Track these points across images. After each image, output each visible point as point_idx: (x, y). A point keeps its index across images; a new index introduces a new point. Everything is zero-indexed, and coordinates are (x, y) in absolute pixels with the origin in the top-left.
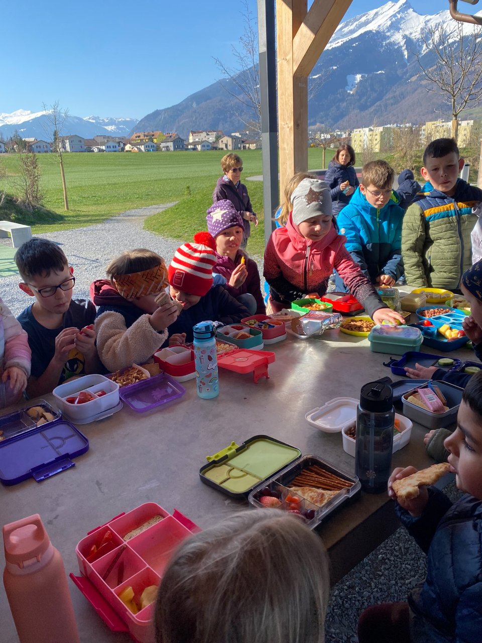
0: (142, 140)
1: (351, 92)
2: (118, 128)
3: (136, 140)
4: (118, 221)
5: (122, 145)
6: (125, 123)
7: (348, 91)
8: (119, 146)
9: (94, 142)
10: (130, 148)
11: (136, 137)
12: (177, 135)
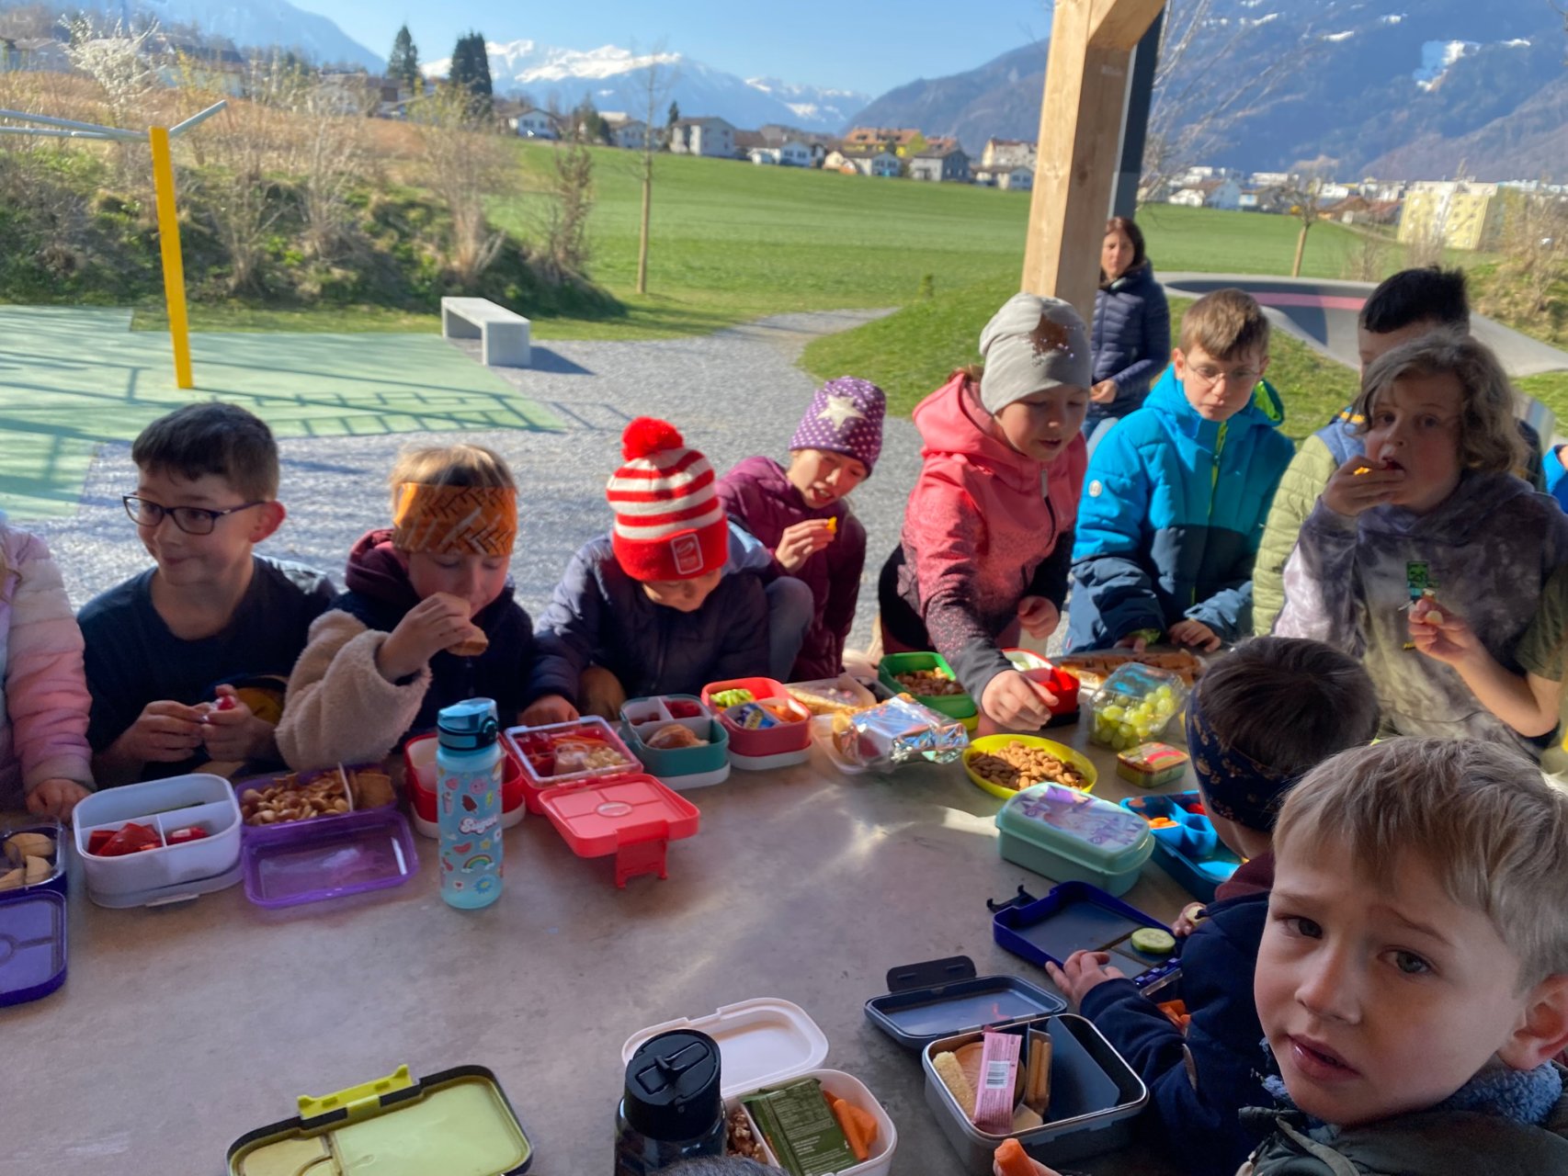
0: (869, 147)
1: (1429, 87)
2: (822, 112)
3: (855, 145)
4: (746, 337)
5: (820, 153)
6: (839, 101)
7: (1421, 83)
8: (814, 153)
9: (757, 139)
10: (837, 161)
11: (858, 138)
12: (957, 144)
